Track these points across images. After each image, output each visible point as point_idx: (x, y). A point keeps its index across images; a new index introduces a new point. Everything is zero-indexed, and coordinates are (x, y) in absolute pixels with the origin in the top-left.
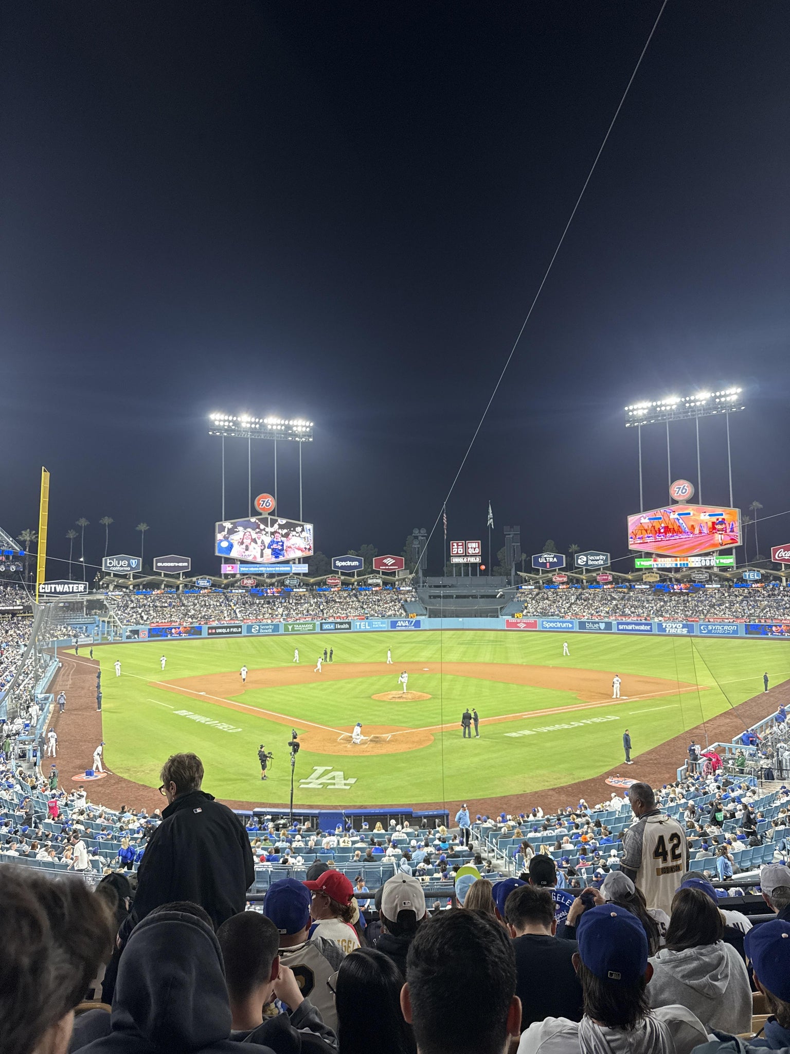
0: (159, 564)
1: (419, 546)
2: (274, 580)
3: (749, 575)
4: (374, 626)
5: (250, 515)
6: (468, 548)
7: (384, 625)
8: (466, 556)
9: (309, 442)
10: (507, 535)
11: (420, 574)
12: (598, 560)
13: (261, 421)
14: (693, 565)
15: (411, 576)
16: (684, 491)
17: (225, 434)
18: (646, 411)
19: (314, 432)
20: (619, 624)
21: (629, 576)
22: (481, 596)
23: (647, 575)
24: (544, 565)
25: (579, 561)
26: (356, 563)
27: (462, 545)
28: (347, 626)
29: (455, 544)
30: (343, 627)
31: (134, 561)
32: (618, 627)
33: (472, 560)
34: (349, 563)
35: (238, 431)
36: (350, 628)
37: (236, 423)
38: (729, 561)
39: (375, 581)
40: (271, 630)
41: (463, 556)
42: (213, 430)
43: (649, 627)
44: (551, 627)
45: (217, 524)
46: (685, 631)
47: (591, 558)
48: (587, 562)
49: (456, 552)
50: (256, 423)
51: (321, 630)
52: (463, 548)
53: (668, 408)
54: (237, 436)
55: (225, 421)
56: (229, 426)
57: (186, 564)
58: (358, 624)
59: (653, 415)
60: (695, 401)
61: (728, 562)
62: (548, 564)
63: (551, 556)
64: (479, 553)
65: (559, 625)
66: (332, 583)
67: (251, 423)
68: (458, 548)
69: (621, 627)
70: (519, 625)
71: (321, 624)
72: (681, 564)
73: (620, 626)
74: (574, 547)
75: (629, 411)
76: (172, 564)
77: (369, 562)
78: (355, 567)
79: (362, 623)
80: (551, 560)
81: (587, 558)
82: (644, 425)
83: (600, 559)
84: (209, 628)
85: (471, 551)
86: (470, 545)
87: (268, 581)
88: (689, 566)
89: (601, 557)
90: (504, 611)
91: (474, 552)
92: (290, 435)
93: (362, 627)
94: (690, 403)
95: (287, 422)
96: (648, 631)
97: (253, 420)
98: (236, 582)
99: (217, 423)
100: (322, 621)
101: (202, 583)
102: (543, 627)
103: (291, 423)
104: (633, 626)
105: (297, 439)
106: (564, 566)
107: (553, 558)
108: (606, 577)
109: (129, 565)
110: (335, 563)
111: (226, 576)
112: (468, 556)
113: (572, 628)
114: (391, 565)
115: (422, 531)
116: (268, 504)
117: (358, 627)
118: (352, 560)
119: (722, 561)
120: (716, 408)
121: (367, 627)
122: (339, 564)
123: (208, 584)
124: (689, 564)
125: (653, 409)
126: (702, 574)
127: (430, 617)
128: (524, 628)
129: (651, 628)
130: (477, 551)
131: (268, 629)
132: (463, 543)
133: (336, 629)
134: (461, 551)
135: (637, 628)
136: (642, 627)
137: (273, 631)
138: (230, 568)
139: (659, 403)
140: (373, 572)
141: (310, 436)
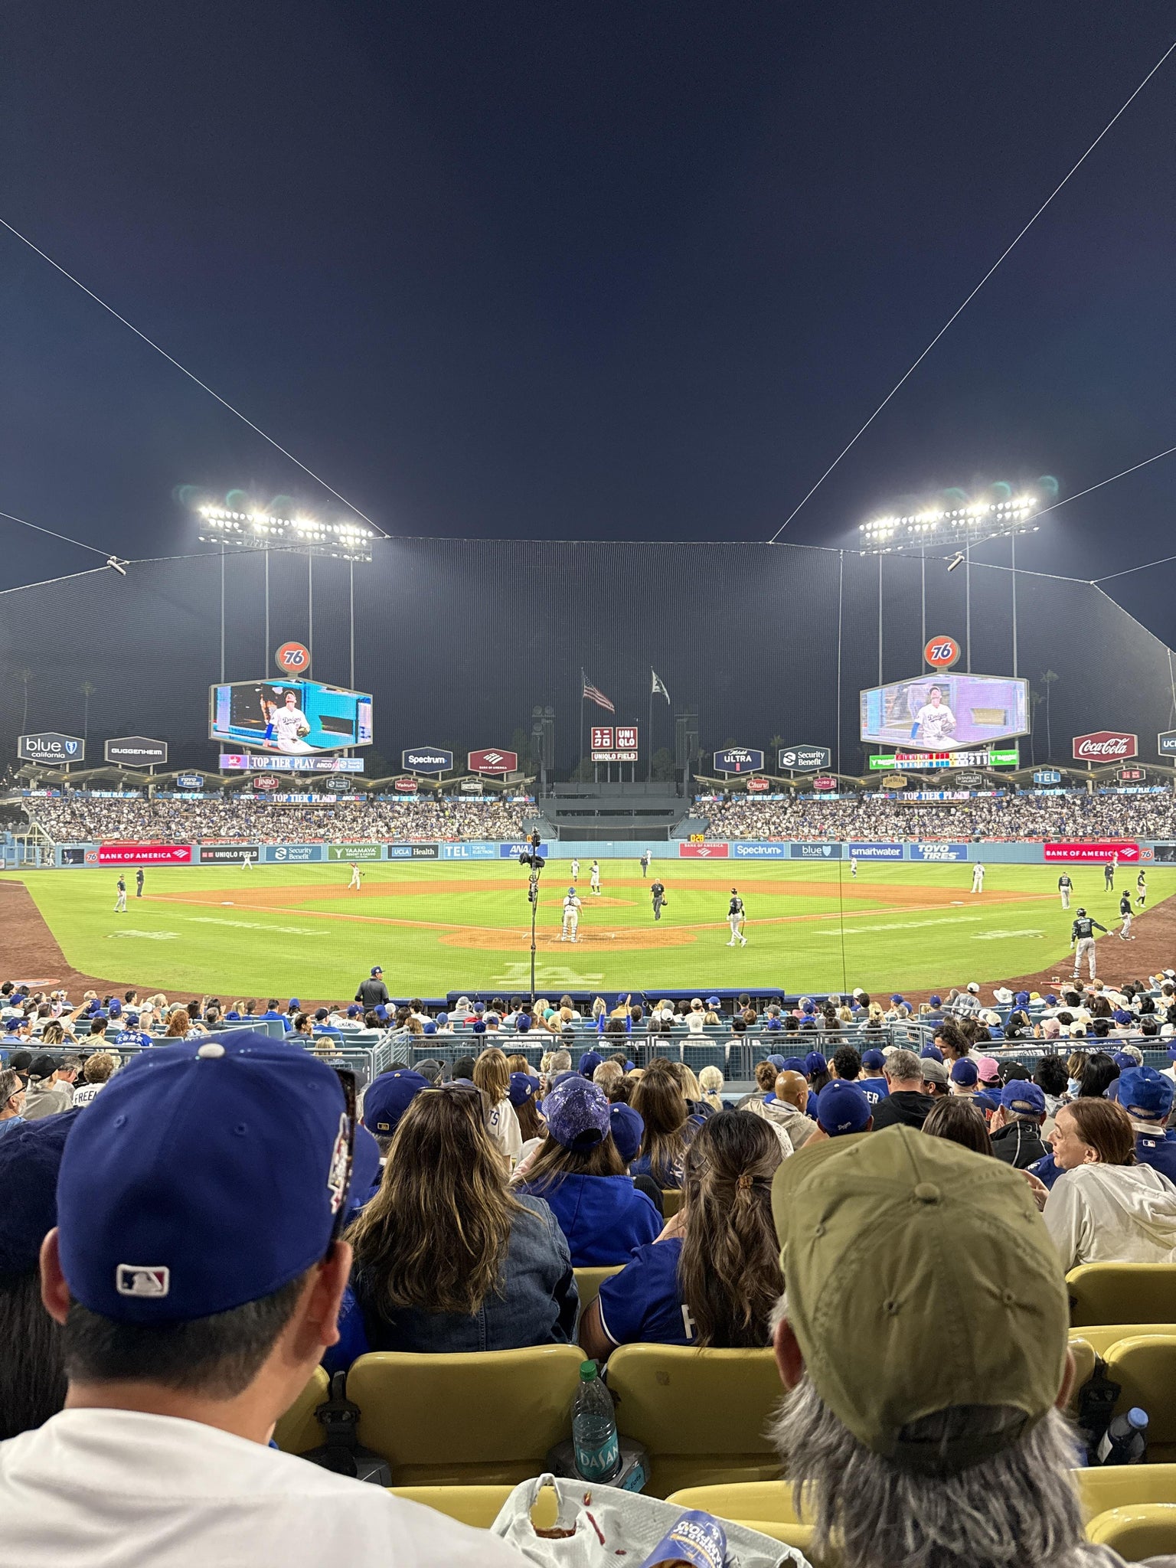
0: (115, 751)
1: (542, 733)
2: (309, 781)
3: (1043, 777)
4: (474, 852)
5: (267, 676)
6: (619, 738)
7: (491, 852)
8: (615, 750)
9: (366, 563)
10: (680, 718)
11: (544, 778)
12: (813, 759)
13: (287, 523)
14: (956, 765)
15: (528, 780)
16: (946, 653)
17: (227, 542)
18: (891, 533)
19: (373, 548)
20: (852, 847)
21: (862, 781)
22: (638, 811)
23: (889, 778)
24: (732, 766)
25: (785, 760)
26: (442, 760)
27: (609, 734)
28: (432, 852)
29: (598, 732)
30: (424, 853)
31: (71, 744)
32: (851, 852)
33: (624, 757)
34: (429, 760)
35: (247, 537)
36: (436, 855)
37: (244, 525)
38: (1011, 757)
39: (472, 786)
40: (307, 857)
41: (611, 750)
42: (207, 535)
43: (898, 851)
44: (749, 854)
45: (213, 687)
46: (953, 856)
47: (802, 756)
48: (797, 759)
49: (599, 744)
50: (278, 526)
51: (390, 856)
52: (610, 738)
53: (925, 528)
54: (246, 545)
55: (226, 519)
56: (233, 529)
57: (159, 752)
58: (449, 848)
59: (901, 537)
60: (965, 517)
61: (1009, 759)
62: (738, 765)
63: (743, 753)
64: (635, 746)
65: (761, 850)
66: (404, 788)
67: (271, 526)
68: (602, 738)
69: (855, 852)
70: (699, 851)
71: (390, 847)
72: (937, 763)
73: (853, 850)
74: (777, 740)
75: (866, 531)
76: (135, 752)
77: (461, 758)
78: (440, 766)
79: (455, 848)
80: (743, 759)
81: (797, 756)
82: (888, 554)
83: (815, 758)
84: (203, 850)
85: (622, 743)
86: (621, 734)
87: (299, 782)
88: (951, 766)
89: (818, 754)
90: (675, 833)
91: (627, 744)
92: (335, 549)
93: (455, 855)
94: (958, 521)
95: (329, 528)
96: (896, 857)
97: (273, 521)
98: (244, 782)
99: (213, 523)
100: (390, 844)
101: (188, 782)
102: (737, 854)
103: (336, 529)
104: (874, 850)
105: (345, 556)
106: (762, 767)
107: (746, 756)
108: (828, 782)
109: (63, 750)
110: (407, 759)
111: (229, 773)
112: (618, 750)
113: (781, 854)
114: (496, 765)
115: (547, 712)
116: (298, 659)
117: (449, 854)
118: (435, 755)
119: (999, 758)
120: (996, 529)
121: (463, 854)
122: (413, 760)
123: (198, 783)
124: (950, 762)
125: (903, 529)
126: (972, 776)
127: (561, 840)
128: (707, 855)
129: (901, 853)
130: (632, 742)
131: (302, 854)
132: (610, 730)
133: (413, 857)
134: (607, 742)
135: (880, 852)
136: (888, 852)
137: (310, 858)
138: (235, 761)
139: (911, 520)
140: (467, 773)
141: (367, 554)
